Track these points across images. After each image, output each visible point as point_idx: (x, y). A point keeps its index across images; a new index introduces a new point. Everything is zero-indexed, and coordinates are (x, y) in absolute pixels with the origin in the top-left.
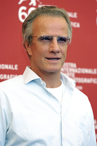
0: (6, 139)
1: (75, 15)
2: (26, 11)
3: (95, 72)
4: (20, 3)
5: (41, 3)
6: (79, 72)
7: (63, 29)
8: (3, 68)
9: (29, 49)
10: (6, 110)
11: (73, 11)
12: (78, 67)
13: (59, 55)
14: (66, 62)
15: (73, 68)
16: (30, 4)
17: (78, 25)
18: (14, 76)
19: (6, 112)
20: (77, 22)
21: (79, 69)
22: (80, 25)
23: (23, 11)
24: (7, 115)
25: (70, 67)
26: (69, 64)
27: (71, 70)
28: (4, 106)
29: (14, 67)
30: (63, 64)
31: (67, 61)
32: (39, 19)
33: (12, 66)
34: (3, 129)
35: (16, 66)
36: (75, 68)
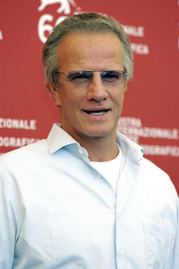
0: (15, 256)
1: (140, 32)
2: (52, 23)
3: (174, 135)
4: (41, 8)
5: (79, 9)
6: (146, 135)
7: (112, 56)
8: (9, 127)
9: (57, 94)
10: (13, 204)
11: (135, 24)
12: (144, 125)
13: (107, 105)
14: (122, 116)
15: (134, 127)
16: (60, 10)
17: (146, 50)
18: (28, 140)
19: (14, 208)
20: (144, 44)
21: (147, 130)
22: (150, 49)
23: (47, 23)
24: (16, 214)
25: (129, 126)
26: (129, 119)
27: (131, 131)
28: (11, 197)
29: (29, 124)
30: (116, 121)
31: (125, 114)
32: (69, 41)
33: (26, 122)
34: (10, 239)
35: (33, 123)
36: (138, 128)
